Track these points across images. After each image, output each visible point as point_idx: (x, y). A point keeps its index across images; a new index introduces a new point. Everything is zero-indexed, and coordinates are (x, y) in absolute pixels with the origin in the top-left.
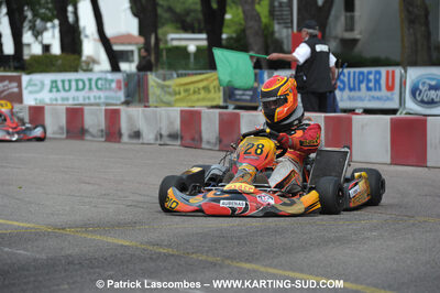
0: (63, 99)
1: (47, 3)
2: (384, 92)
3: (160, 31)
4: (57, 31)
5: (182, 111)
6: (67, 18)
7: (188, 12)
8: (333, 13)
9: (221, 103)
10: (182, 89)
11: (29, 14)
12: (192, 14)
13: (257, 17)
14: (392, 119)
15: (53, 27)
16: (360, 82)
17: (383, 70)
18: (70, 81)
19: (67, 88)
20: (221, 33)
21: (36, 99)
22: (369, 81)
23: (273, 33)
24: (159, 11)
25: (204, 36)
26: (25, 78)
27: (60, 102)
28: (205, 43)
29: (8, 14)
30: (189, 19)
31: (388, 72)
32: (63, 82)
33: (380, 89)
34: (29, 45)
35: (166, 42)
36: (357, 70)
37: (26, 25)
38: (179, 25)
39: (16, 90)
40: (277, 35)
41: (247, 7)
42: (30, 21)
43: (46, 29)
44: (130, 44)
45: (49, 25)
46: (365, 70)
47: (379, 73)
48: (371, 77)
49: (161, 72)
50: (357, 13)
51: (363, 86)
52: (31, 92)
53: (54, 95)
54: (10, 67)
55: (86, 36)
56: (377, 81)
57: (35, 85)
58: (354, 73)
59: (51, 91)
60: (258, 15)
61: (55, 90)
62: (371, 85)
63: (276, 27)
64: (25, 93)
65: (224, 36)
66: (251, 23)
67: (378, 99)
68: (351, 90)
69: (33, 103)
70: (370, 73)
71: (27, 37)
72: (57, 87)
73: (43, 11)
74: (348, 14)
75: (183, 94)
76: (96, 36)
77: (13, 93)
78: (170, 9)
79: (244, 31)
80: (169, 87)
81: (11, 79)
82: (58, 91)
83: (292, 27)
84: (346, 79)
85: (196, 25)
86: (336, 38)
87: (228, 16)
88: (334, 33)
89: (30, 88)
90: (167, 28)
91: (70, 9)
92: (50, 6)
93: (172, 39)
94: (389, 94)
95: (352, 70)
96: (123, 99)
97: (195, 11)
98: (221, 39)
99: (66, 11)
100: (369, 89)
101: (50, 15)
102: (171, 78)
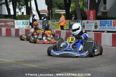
0: (26, 27)
1: (23, 1)
2: (113, 27)
3: (53, 9)
4: (25, 9)
5: (56, 31)
6: (28, 5)
7: (61, 4)
8: (100, 5)
9: (68, 29)
10: (57, 25)
11: (18, 4)
12: (62, 5)
13: (79, 6)
14: (112, 34)
15: (24, 7)
16: (106, 24)
17: (113, 21)
18: (28, 22)
19: (27, 24)
20: (69, 10)
21: (18, 27)
22: (109, 23)
23: (84, 10)
24: (53, 3)
25: (65, 11)
26: (16, 21)
27: (25, 28)
28: (65, 12)
29: (13, 4)
30: (61, 6)
31: (114, 21)
32: (26, 22)
33: (111, 26)
34: (18, 12)
35: (55, 12)
36: (105, 20)
37: (17, 7)
38: (59, 8)
39: (13, 24)
40: (85, 11)
41: (77, 3)
42: (18, 6)
43: (22, 8)
44: (45, 12)
45: (23, 7)
46: (108, 20)
47: (111, 21)
48: (109, 22)
49: (53, 20)
50: (107, 5)
51: (107, 25)
52: (17, 25)
53: (23, 26)
54: (12, 18)
55: (33, 10)
56: (111, 24)
57: (18, 23)
58: (105, 21)
59: (22, 25)
60: (80, 5)
61: (23, 24)
62: (109, 25)
63: (85, 9)
64: (15, 25)
65: (70, 11)
66: (78, 7)
67: (111, 28)
68: (103, 26)
69: (17, 28)
70: (109, 21)
71: (17, 10)
72: (24, 24)
73: (22, 3)
74: (105, 5)
75: (58, 26)
76: (36, 10)
77: (12, 25)
78: (56, 3)
79: (75, 9)
80: (54, 24)
81: (12, 21)
82: (24, 25)
83: (88, 9)
84: (102, 23)
85: (63, 8)
86: (101, 12)
87: (72, 5)
88: (100, 10)
89: (17, 24)
90: (55, 8)
91: (29, 3)
92: (24, 2)
93: (57, 11)
94: (114, 27)
95: (104, 20)
96: (42, 27)
97: (63, 4)
98: (69, 11)
99: (28, 3)
100: (108, 26)
101: (23, 4)
102: (55, 22)
